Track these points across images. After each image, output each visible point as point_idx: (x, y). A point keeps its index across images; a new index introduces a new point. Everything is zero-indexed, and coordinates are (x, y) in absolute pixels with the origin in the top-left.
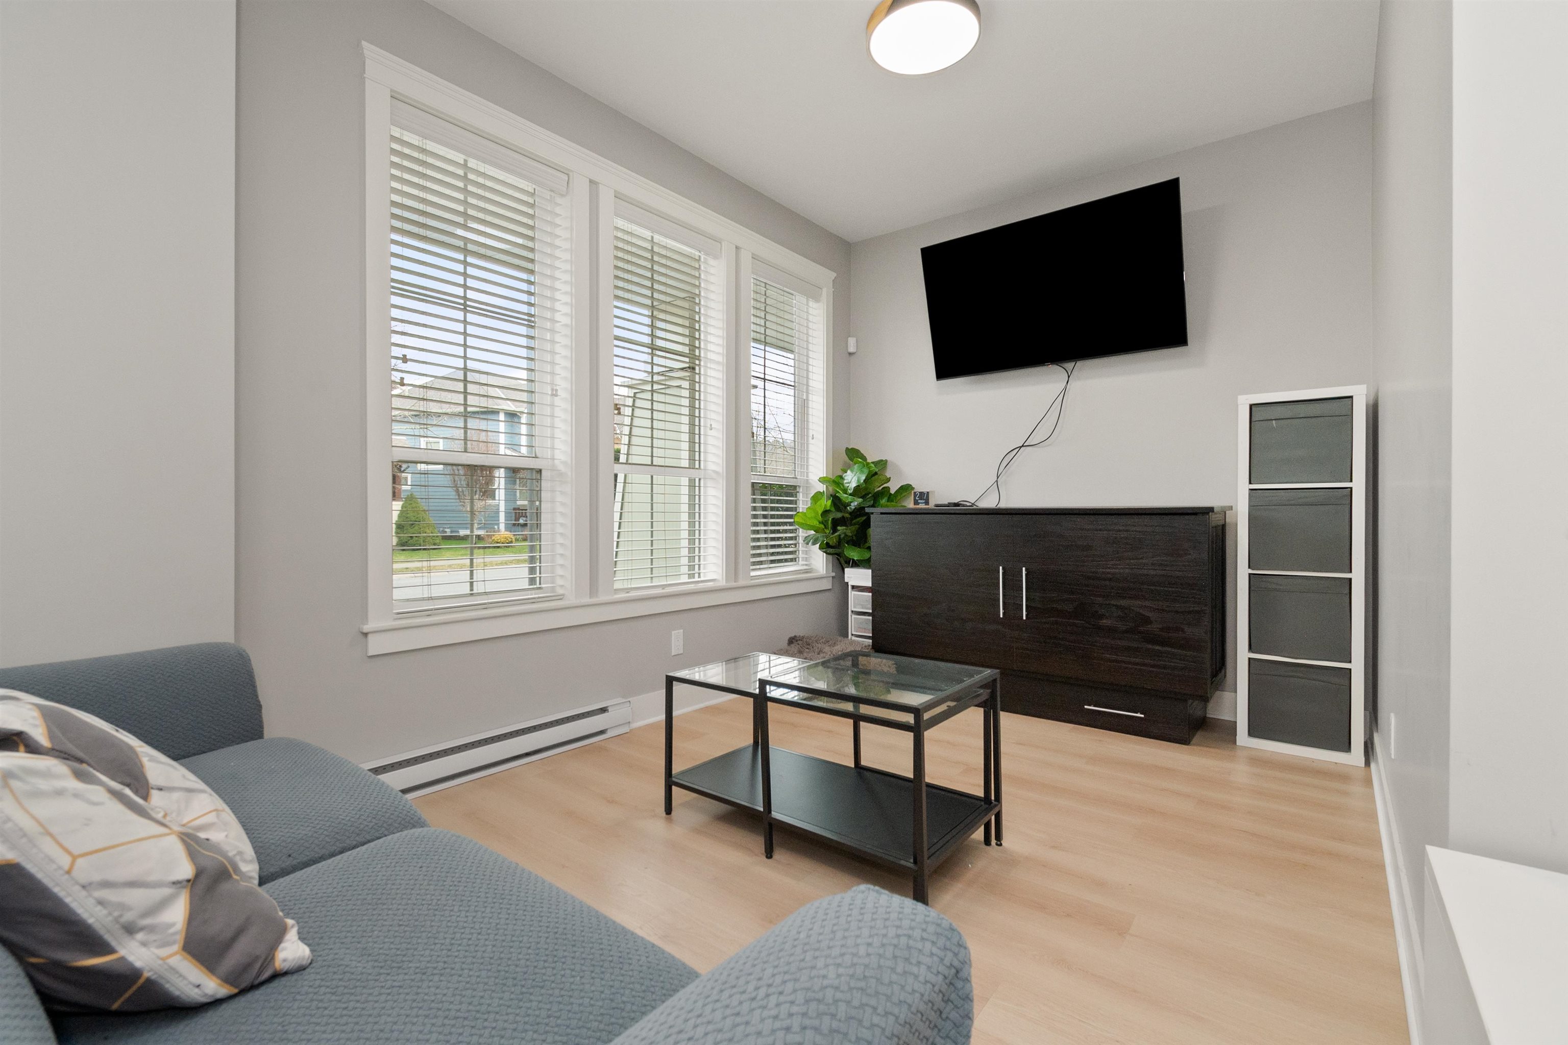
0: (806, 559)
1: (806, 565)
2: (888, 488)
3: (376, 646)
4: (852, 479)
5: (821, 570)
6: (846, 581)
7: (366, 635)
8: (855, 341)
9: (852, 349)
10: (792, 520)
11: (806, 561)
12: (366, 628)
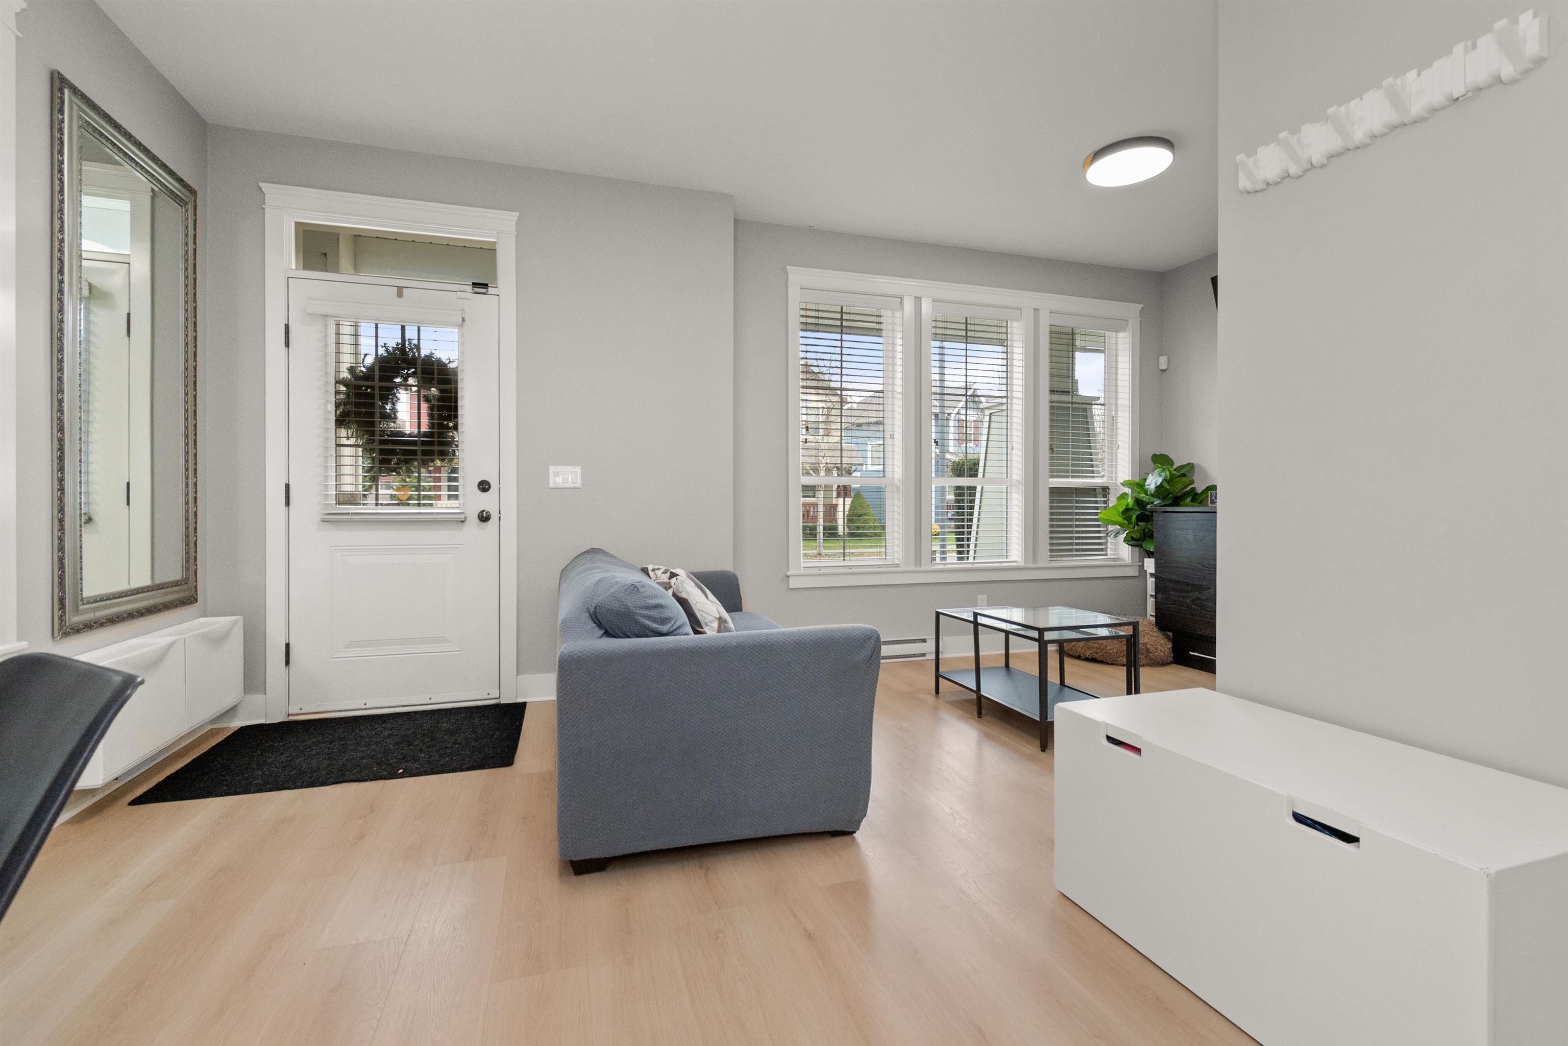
0: (1115, 550)
1: (1115, 555)
2: (1194, 489)
3: (794, 583)
4: (1153, 481)
5: (1127, 559)
6: (1145, 569)
7: (788, 576)
8: (1166, 359)
9: (1163, 367)
10: (1097, 517)
11: (1115, 551)
12: (788, 573)
